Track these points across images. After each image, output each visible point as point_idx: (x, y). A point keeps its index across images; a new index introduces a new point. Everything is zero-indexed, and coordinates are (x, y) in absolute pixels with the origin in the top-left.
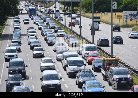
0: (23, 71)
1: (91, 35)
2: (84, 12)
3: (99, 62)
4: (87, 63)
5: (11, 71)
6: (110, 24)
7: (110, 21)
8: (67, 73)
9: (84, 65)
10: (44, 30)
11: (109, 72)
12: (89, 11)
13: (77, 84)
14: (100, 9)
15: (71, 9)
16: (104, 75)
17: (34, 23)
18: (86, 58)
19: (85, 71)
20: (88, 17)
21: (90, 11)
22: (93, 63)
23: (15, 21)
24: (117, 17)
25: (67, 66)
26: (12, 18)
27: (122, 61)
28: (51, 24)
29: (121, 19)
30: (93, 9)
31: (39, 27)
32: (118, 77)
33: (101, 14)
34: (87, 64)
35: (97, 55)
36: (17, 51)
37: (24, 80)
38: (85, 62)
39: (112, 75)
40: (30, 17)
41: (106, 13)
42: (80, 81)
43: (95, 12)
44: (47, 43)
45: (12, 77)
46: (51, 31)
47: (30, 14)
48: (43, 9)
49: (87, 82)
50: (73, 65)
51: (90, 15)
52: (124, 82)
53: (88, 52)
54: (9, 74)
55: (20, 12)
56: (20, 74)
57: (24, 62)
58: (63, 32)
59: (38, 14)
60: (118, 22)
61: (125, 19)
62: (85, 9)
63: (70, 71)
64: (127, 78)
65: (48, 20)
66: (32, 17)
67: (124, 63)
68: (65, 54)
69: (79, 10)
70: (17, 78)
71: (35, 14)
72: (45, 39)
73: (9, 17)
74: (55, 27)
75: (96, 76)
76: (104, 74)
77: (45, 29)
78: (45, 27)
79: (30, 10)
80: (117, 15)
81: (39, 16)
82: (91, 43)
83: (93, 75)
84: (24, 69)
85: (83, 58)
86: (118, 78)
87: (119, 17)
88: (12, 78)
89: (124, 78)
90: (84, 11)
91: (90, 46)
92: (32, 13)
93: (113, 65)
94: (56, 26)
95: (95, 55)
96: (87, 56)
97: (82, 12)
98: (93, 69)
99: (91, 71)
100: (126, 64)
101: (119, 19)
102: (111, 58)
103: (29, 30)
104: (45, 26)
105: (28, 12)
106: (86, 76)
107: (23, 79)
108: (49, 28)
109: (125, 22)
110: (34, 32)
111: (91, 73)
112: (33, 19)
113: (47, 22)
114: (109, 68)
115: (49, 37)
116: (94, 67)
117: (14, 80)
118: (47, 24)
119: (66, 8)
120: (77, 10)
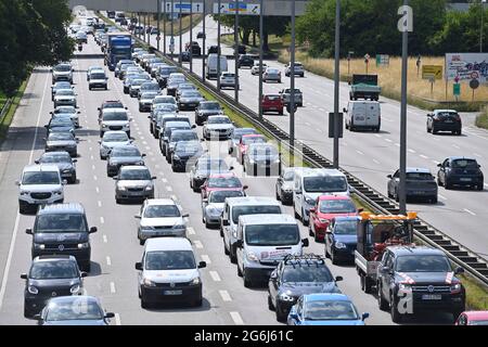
0: (80, 246)
1: (330, 136)
2: (305, 54)
3: (349, 231)
4: (311, 234)
5: (42, 246)
6: (397, 99)
7: (398, 88)
8: (239, 270)
9: (301, 243)
10: (159, 116)
11: (381, 264)
12: (322, 50)
13: (272, 307)
14: (362, 43)
15: (257, 44)
16: (364, 274)
17: (126, 90)
18: (306, 218)
19: (303, 261)
20: (321, 73)
21: (327, 51)
22: (329, 233)
23: (56, 80)
24: (424, 72)
25: (239, 244)
26: (47, 71)
27: (437, 234)
28: (184, 93)
29: (437, 81)
30: (337, 43)
31: (140, 104)
32: (411, 281)
33: (367, 61)
34: (312, 240)
35: (348, 208)
36: (63, 178)
37: (84, 275)
38: (304, 232)
39: (393, 274)
40: (112, 69)
41: (382, 57)
42: (284, 295)
43: (343, 56)
44: (170, 162)
45: (42, 265)
46: (187, 120)
47: (112, 57)
48: (158, 39)
49: (306, 298)
50: (262, 241)
51: (328, 64)
52: (432, 297)
53: (314, 196)
54: (34, 257)
55: (74, 49)
56: (73, 258)
57: (84, 216)
58: (227, 121)
59: (139, 57)
60: (428, 90)
61: (452, 82)
62: (307, 44)
63: (248, 264)
64: (444, 284)
65: (174, 79)
66: (117, 69)
67: (445, 239)
68: (233, 202)
69: (287, 47)
70: (60, 268)
71: (130, 58)
72: (164, 146)
73: (36, 68)
74: (197, 104)
75: (339, 278)
76: (365, 268)
77: (164, 111)
78: (163, 105)
79: (113, 43)
80: (423, 67)
81: (143, 65)
82: (327, 166)
83: (328, 277)
84: (85, 240)
85: (297, 216)
86: (412, 285)
87: (432, 74)
88: (43, 269)
89: (434, 284)
90: (304, 50)
91: (324, 175)
92: (117, 53)
93: (398, 238)
94: (200, 99)
95: (341, 206)
96: (313, 211)
97: (298, 54)
98: (328, 256)
99: (323, 263)
100: (454, 244)
101: (432, 80)
102: (390, 215)
103: (105, 111)
104: (165, 101)
105: (103, 50)
106: (305, 278)
107: (81, 273)
108: (176, 106)
109: (450, 90)
110: (123, 117)
111: (323, 269)
112: (121, 76)
113: (171, 87)
114: (381, 250)
115: (176, 140)
116: (333, 248)
117: (50, 276)
118: (172, 92)
119: (240, 40)
120: (279, 45)
